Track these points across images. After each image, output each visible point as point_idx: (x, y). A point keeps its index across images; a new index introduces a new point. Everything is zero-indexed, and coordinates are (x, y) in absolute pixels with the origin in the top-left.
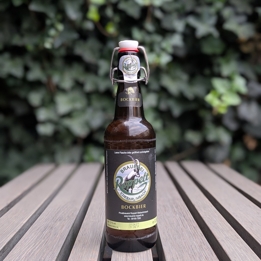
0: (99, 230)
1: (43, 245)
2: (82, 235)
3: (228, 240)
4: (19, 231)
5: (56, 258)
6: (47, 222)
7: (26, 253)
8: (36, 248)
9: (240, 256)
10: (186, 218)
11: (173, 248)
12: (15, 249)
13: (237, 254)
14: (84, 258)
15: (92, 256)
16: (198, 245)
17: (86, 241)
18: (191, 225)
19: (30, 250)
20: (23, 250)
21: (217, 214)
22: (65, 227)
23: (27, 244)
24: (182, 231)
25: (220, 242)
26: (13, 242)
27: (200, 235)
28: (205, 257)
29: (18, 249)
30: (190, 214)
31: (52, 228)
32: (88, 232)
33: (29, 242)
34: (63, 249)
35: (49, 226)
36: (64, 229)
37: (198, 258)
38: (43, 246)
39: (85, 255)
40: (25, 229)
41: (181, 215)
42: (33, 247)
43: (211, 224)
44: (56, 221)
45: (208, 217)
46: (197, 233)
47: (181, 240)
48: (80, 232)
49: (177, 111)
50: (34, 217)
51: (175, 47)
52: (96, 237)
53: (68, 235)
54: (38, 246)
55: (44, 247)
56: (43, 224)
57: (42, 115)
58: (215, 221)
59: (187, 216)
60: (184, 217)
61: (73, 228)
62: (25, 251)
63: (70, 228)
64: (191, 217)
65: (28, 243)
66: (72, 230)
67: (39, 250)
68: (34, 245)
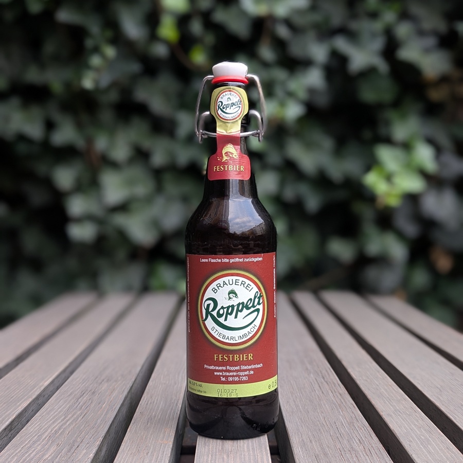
0: (176, 397)
1: (80, 418)
2: (147, 404)
3: (399, 415)
4: (37, 398)
5: (101, 439)
6: (86, 384)
7: (49, 430)
8: (68, 424)
9: (418, 439)
10: (326, 379)
11: (303, 426)
12: (30, 426)
13: (414, 436)
14: (150, 439)
15: (163, 437)
16: (347, 421)
17: (154, 414)
18: (336, 390)
19: (56, 426)
20: (44, 426)
21: (380, 375)
22: (117, 391)
23: (52, 417)
24: (320, 400)
25: (385, 418)
26: (27, 415)
27: (351, 406)
28: (359, 440)
29: (37, 425)
30: (333, 374)
31: (94, 393)
32: (157, 400)
33: (56, 414)
34: (114, 427)
35: (89, 390)
36: (114, 394)
37: (345, 442)
38: (79, 420)
39: (152, 434)
40: (46, 396)
41: (318, 374)
42: (62, 423)
43: (369, 389)
44: (101, 383)
45: (365, 378)
46: (346, 403)
47: (318, 413)
48: (144, 399)
49: (313, 203)
50: (63, 376)
51: (312, 91)
52: (171, 407)
53: (122, 405)
54: (71, 421)
55: (81, 421)
56: (79, 387)
57: (77, 206)
58: (377, 385)
59: (328, 377)
60: (324, 378)
61: (130, 394)
62: (49, 427)
63: (125, 393)
64: (336, 379)
65: (53, 415)
66: (129, 396)
67: (72, 427)
68: (64, 419)
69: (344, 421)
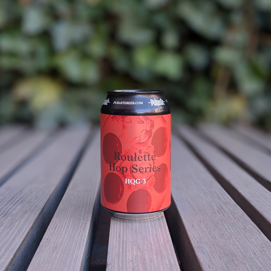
11: (215, 256)
27: (255, 230)
44: (16, 204)
48: (52, 223)
63: (36, 215)
66: (40, 217)
69: (255, 249)
